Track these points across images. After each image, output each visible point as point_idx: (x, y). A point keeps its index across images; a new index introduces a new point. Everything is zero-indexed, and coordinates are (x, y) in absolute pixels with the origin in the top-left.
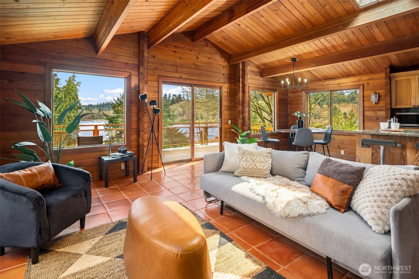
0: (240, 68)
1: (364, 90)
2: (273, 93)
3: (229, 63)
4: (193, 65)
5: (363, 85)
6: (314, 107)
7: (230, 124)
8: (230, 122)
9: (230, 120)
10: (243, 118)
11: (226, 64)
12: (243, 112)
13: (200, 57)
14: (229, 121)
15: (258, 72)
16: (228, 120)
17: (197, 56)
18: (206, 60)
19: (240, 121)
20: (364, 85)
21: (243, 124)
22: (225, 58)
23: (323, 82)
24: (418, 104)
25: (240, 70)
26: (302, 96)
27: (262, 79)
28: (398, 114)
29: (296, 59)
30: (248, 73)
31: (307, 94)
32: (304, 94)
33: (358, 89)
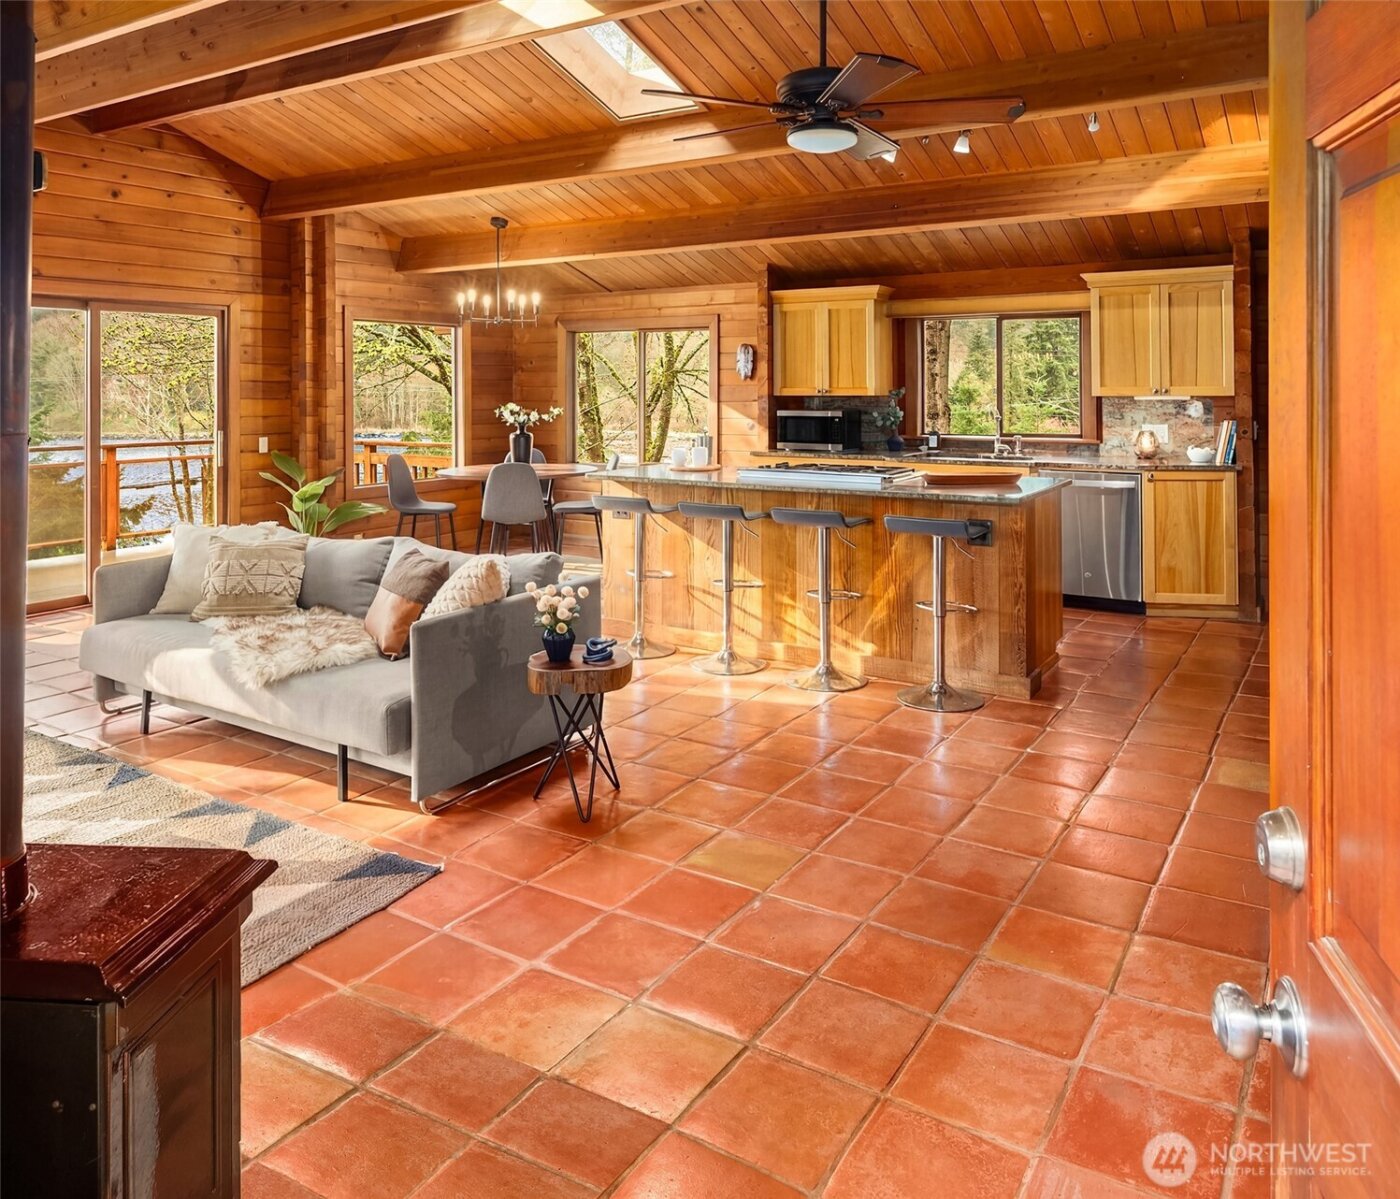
0: (307, 238)
1: (722, 335)
2: (453, 329)
3: (261, 212)
4: (96, 224)
5: (719, 316)
6: (685, 364)
7: (266, 451)
8: (263, 444)
9: (266, 438)
10: (320, 430)
11: (247, 216)
12: (319, 403)
13: (125, 191)
14: (261, 439)
15: (384, 251)
16: (257, 434)
17: (116, 187)
18: (156, 201)
19: (308, 440)
20: (721, 318)
21: (321, 451)
22: (243, 195)
23: (616, 296)
24: (827, 387)
25: (307, 244)
26: (556, 342)
27: (400, 276)
28: (780, 413)
29: (506, 222)
30: (339, 254)
31: (571, 335)
32: (561, 333)
33: (707, 328)
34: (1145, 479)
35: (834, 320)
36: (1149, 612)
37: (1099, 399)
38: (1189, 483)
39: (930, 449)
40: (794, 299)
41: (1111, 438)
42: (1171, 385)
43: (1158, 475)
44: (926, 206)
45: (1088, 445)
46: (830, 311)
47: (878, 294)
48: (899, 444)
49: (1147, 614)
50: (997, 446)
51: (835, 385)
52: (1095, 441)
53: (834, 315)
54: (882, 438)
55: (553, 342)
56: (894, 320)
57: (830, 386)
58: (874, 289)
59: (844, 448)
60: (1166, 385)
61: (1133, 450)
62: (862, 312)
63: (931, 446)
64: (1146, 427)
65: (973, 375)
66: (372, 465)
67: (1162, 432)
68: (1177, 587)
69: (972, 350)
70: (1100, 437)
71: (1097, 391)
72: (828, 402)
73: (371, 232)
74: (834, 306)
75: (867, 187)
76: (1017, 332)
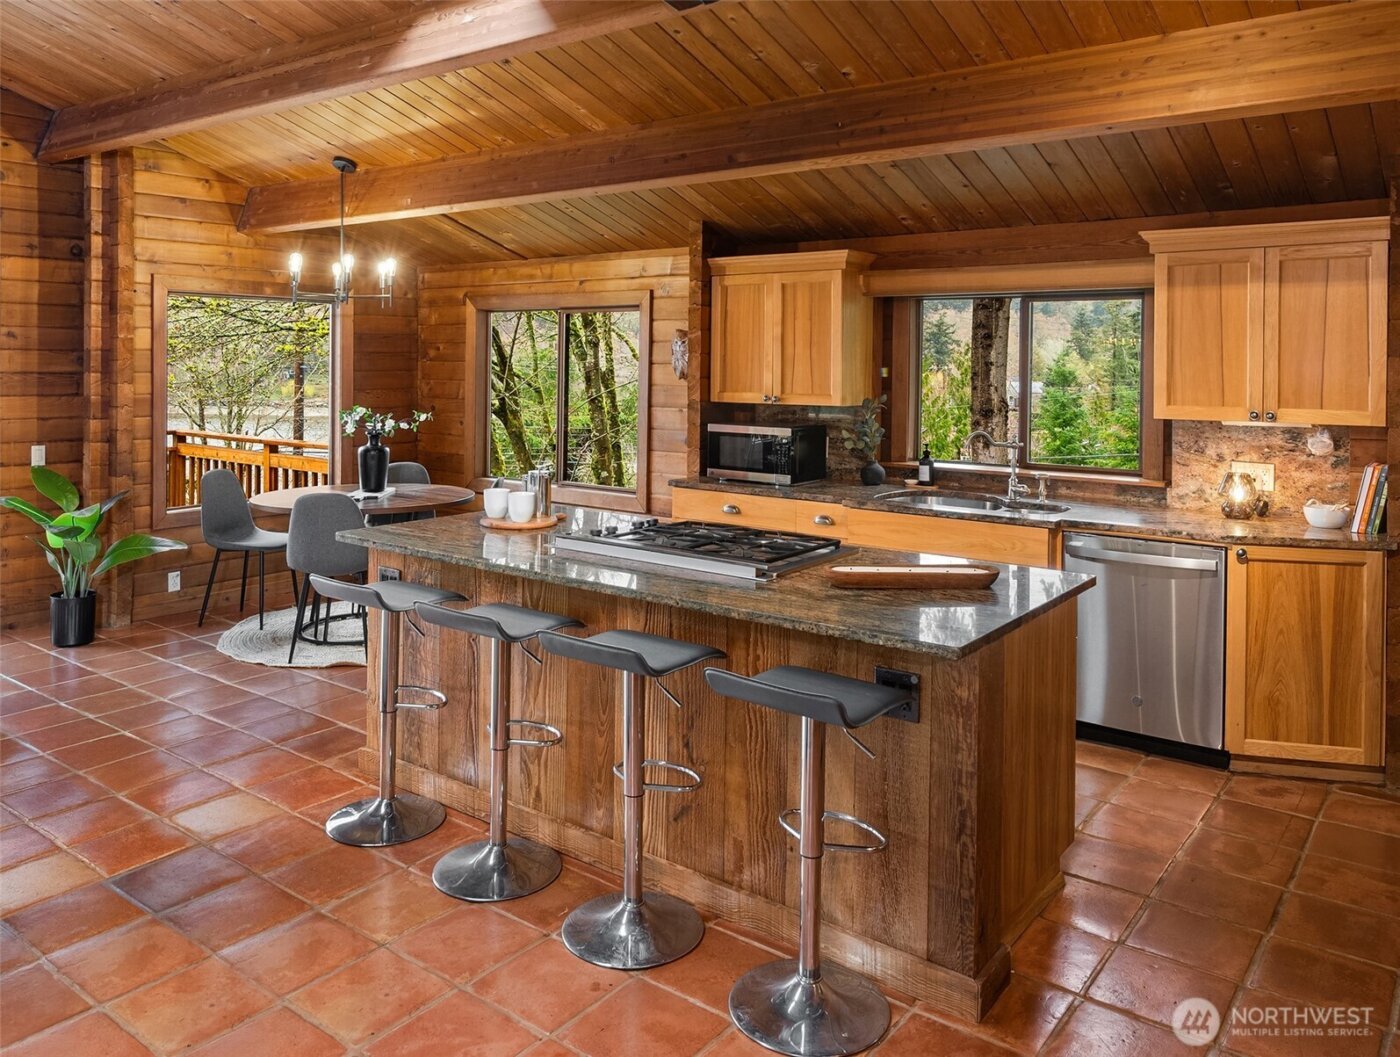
0: (94, 185)
1: (654, 317)
2: (329, 306)
3: (36, 149)
5: (652, 292)
7: (41, 464)
8: (38, 455)
9: (42, 447)
10: (109, 438)
12: (108, 402)
14: (35, 448)
15: (219, 203)
16: (32, 441)
19: (94, 450)
20: (654, 295)
21: (110, 465)
22: (8, 127)
23: (532, 265)
24: (777, 392)
25: (93, 192)
26: (465, 324)
27: (241, 237)
28: (712, 428)
29: (354, 165)
30: (142, 206)
31: (482, 315)
32: (470, 310)
33: (636, 307)
34: (1232, 555)
35: (789, 297)
36: (1234, 765)
37: (1168, 424)
38: (1307, 565)
39: (921, 483)
40: (739, 270)
41: (1184, 483)
42: (1279, 407)
43: (1253, 552)
44: (884, 122)
45: (1150, 490)
46: (783, 286)
47: (847, 262)
48: (877, 474)
49: (1231, 767)
50: (1012, 485)
51: (788, 390)
52: (1161, 485)
53: (789, 291)
54: (854, 464)
55: (460, 324)
56: (875, 298)
57: (783, 392)
58: (842, 255)
59: (794, 481)
60: (1272, 404)
61: (1216, 503)
62: (824, 288)
63: (921, 479)
64: (1239, 468)
65: (1075, 355)
66: (271, 469)
67: (1266, 478)
68: (1283, 730)
69: (1076, 328)
70: (1167, 479)
71: (1161, 411)
72: (779, 414)
73: (199, 179)
74: (788, 279)
75: (801, 96)
76: (1124, 310)
